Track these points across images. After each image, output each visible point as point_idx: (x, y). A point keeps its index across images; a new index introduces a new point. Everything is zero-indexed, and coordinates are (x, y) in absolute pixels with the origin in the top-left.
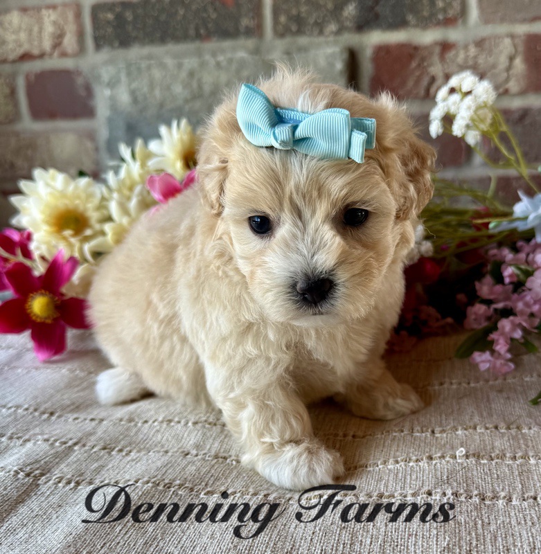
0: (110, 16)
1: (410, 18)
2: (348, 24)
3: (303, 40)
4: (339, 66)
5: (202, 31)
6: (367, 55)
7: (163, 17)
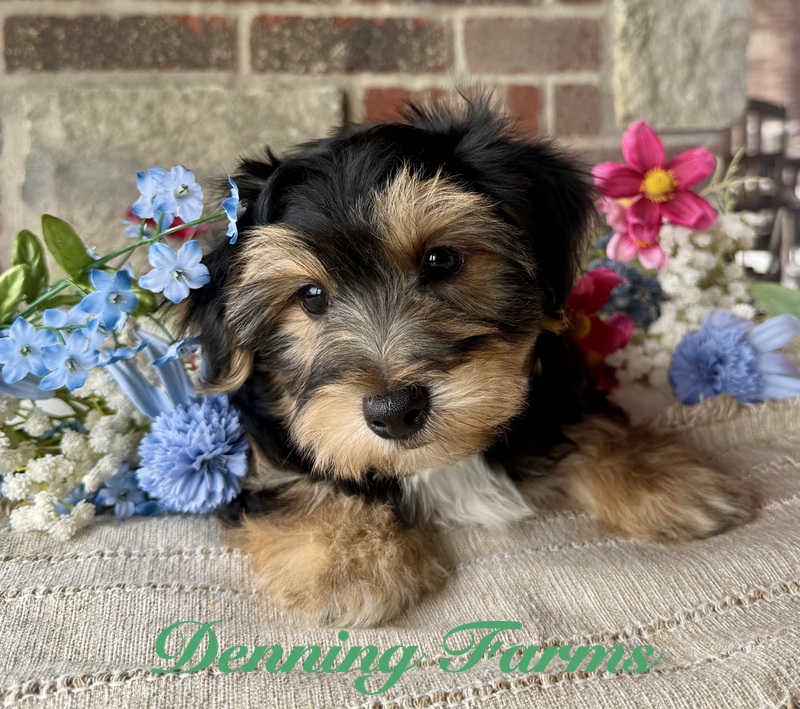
0: (33, 32)
1: (401, 63)
2: (337, 64)
3: (286, 78)
4: (335, 107)
5: (161, 59)
6: (358, 97)
7: (109, 40)
